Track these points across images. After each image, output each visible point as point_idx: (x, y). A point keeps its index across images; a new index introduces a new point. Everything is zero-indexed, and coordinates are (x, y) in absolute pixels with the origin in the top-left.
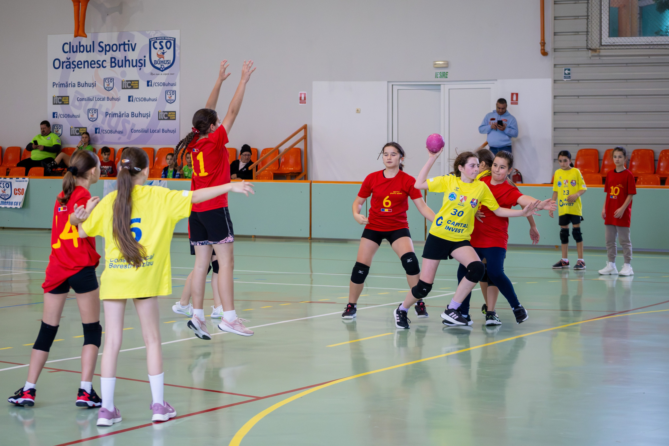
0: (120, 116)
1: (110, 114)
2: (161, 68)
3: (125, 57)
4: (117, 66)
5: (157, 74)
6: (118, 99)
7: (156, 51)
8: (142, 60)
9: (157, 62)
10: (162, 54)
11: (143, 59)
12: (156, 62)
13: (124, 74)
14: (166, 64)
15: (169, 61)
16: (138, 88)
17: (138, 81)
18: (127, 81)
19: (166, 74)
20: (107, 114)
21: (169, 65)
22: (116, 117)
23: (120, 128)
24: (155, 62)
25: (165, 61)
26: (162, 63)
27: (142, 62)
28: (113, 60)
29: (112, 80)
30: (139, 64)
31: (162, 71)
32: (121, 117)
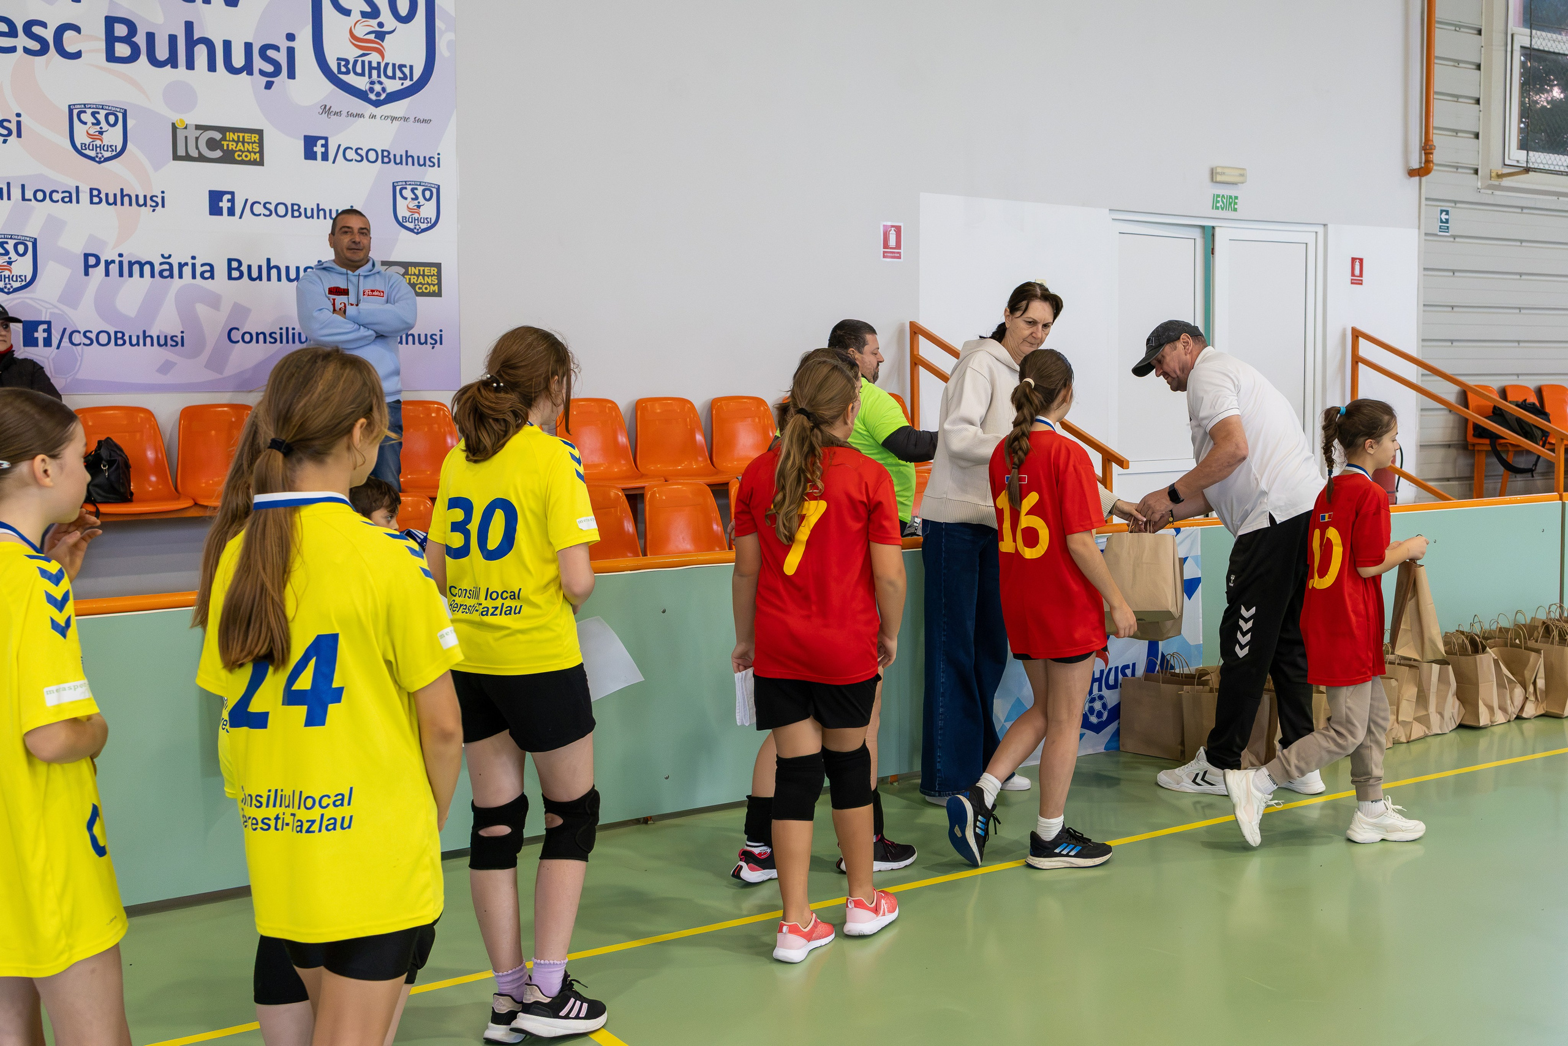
0: (168, 271)
1: (108, 264)
2: (372, 90)
3: (189, 26)
4: (143, 58)
5: (350, 115)
6: (156, 202)
7: (349, 21)
8: (277, 48)
9: (350, 66)
10: (372, 37)
11: (284, 44)
12: (346, 66)
13: (183, 97)
14: (393, 77)
15: (407, 71)
16: (261, 163)
17: (260, 133)
18: (198, 127)
19: (394, 119)
20: (90, 260)
21: (408, 83)
22: (142, 275)
23: (166, 323)
24: (343, 63)
25: (387, 65)
26: (375, 73)
27: (281, 57)
28: (121, 30)
29: (119, 116)
30: (258, 63)
31: (377, 104)
32: (171, 276)
